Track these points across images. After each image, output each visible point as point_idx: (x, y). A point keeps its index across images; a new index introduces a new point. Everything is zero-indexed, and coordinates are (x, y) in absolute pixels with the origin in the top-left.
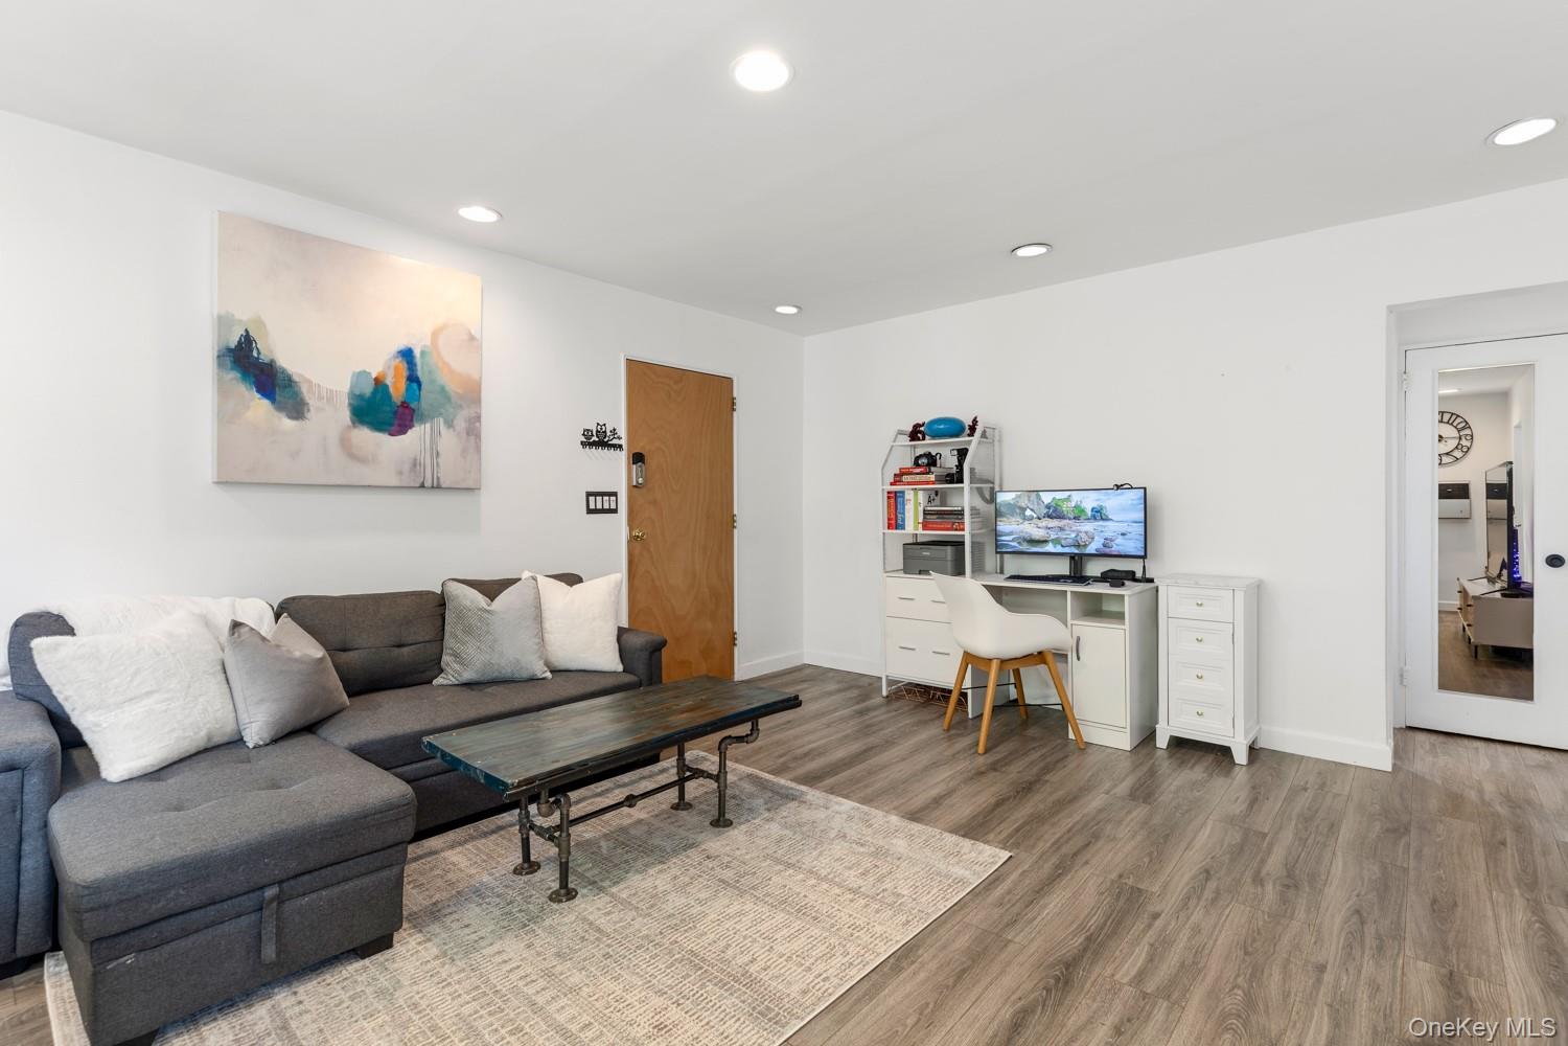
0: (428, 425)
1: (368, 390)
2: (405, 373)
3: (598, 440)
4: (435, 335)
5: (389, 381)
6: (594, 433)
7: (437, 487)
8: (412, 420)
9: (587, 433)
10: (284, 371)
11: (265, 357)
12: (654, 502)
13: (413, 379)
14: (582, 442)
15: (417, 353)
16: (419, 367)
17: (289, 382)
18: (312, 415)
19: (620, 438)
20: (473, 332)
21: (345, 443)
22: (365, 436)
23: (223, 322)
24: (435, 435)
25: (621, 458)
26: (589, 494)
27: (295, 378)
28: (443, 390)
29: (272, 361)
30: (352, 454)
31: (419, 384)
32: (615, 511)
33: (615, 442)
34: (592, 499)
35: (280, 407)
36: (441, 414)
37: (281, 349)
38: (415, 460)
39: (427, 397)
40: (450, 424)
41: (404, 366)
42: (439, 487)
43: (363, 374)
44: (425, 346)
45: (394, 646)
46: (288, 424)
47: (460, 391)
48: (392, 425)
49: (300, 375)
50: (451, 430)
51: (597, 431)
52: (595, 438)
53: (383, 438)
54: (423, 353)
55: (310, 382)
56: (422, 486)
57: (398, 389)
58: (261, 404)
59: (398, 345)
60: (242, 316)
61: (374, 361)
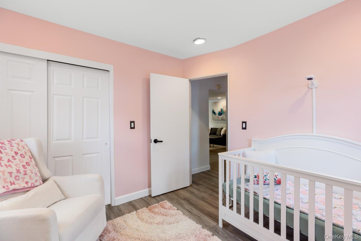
0: (223, 115)
1: (219, 113)
4: (223, 107)
7: (223, 120)
20: (226, 106)
22: (219, 116)
23: (212, 109)
30: (218, 118)
37: (215, 111)
38: (222, 118)
45: (215, 132)
46: (215, 116)
55: (216, 113)
57: (221, 112)
58: (214, 115)
59: (221, 109)
60: (213, 109)
61: (219, 110)
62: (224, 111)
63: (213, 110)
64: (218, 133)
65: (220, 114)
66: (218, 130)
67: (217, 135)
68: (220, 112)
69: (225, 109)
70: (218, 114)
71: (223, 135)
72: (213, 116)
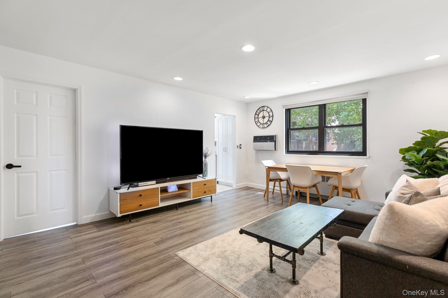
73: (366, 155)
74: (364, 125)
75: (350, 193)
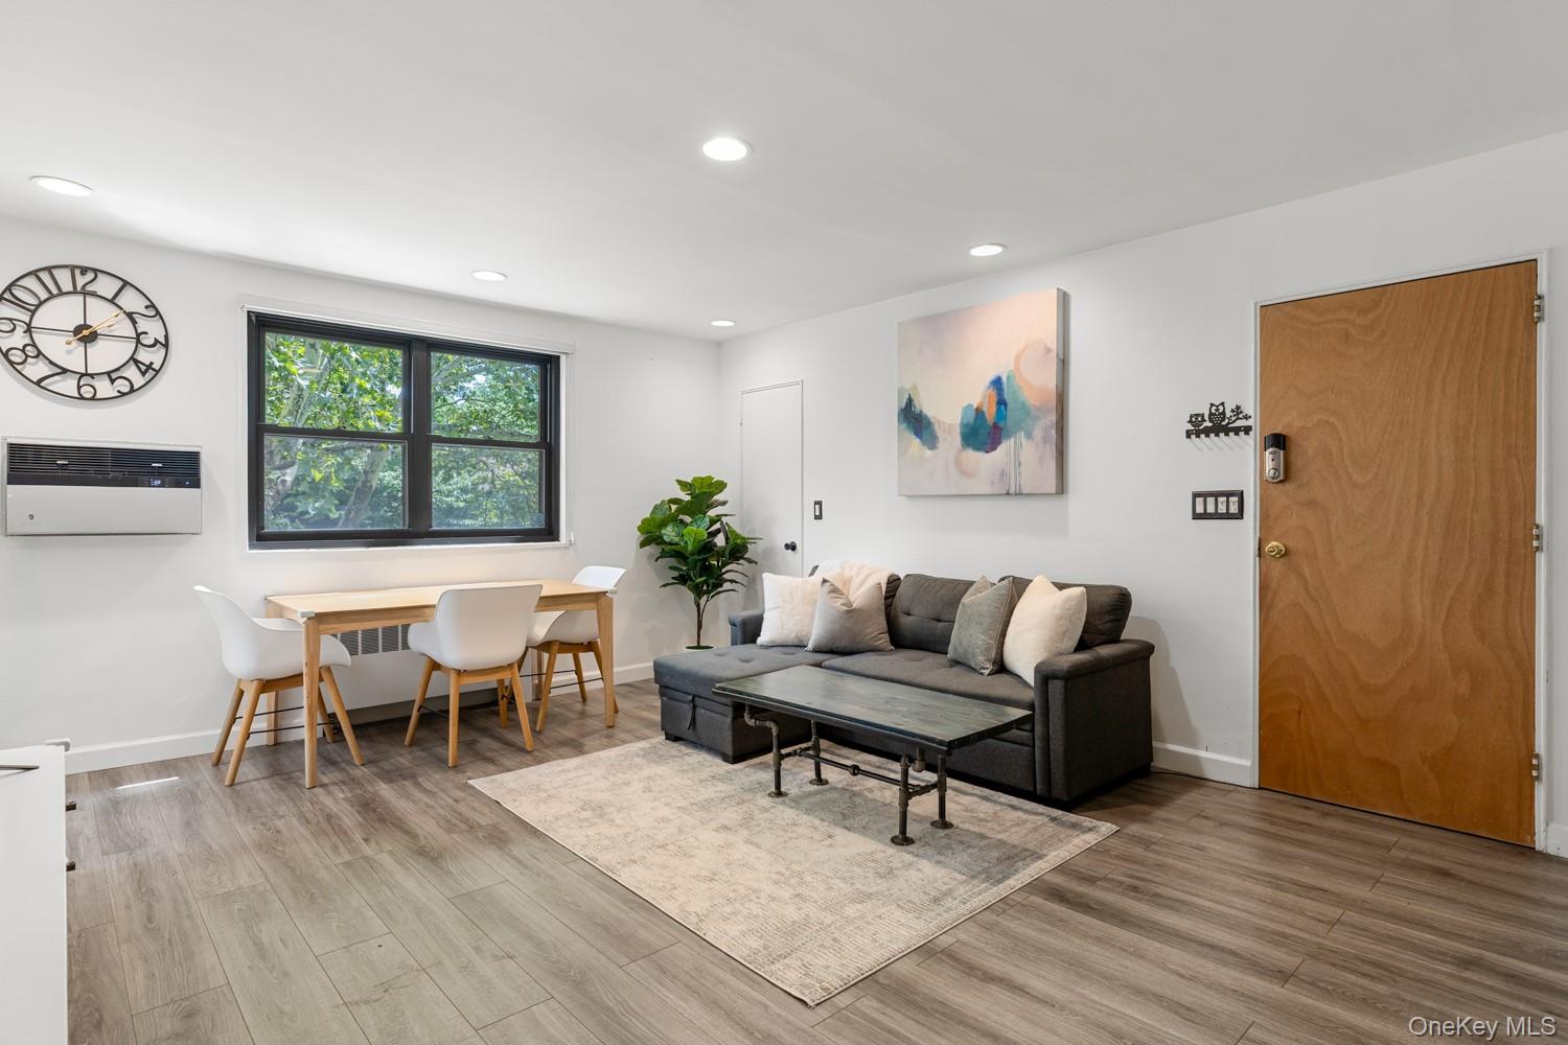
0: (1012, 440)
1: (971, 418)
2: (995, 399)
3: (1215, 424)
4: (1017, 359)
5: (985, 409)
6: (1206, 418)
7: (1020, 494)
8: (1000, 438)
9: (1195, 420)
10: (926, 416)
11: (917, 411)
12: (1312, 503)
13: (1001, 402)
14: (1188, 431)
15: (1004, 379)
16: (1006, 392)
17: (929, 424)
18: (940, 445)
19: (1247, 417)
20: (1049, 344)
21: (958, 462)
22: (973, 456)
23: (901, 392)
24: (1018, 447)
25: (1248, 446)
26: (1196, 495)
27: (932, 420)
28: (1024, 405)
29: (921, 412)
30: (964, 472)
31: (1005, 405)
32: (1240, 515)
33: (1239, 423)
34: (1199, 500)
35: (924, 443)
36: (1022, 428)
37: (927, 406)
38: (1003, 471)
39: (1012, 414)
40: (1029, 436)
41: (993, 393)
42: (1021, 494)
43: (970, 406)
44: (1011, 371)
45: (934, 619)
46: (928, 453)
47: (1037, 404)
48: (986, 444)
49: (934, 418)
50: (1030, 441)
51: (1211, 414)
52: (1208, 424)
53: (981, 455)
54: (1008, 378)
55: (938, 421)
56: (1008, 494)
57: (991, 414)
58: (916, 442)
59: (991, 376)
60: (908, 386)
61: (976, 393)
62: (1031, 398)
63: (910, 401)
64: (968, 636)
65: (983, 432)
66: (966, 599)
67: (956, 663)
68: (979, 412)
69: (1037, 381)
70: (957, 431)
71: (1038, 670)
72: (902, 453)
73: (556, 538)
74: (548, 446)
75: (592, 654)
